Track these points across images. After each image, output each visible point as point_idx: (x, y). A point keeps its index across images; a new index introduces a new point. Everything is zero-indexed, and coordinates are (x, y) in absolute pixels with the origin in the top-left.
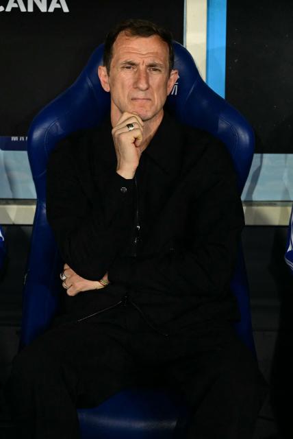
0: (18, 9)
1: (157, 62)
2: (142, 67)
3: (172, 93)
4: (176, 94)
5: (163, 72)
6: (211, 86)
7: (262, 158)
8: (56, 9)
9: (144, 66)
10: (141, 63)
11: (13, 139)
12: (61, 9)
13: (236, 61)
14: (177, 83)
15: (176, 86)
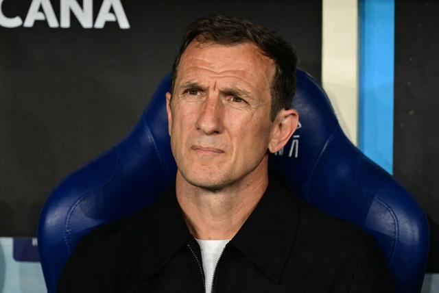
0: (45, 22)
1: (241, 86)
2: (214, 94)
3: (290, 154)
4: (296, 156)
5: (253, 106)
6: (368, 153)
8: (107, 23)
9: (216, 93)
10: (211, 87)
11: (35, 242)
12: (116, 23)
13: (411, 113)
14: (298, 136)
15: (297, 141)
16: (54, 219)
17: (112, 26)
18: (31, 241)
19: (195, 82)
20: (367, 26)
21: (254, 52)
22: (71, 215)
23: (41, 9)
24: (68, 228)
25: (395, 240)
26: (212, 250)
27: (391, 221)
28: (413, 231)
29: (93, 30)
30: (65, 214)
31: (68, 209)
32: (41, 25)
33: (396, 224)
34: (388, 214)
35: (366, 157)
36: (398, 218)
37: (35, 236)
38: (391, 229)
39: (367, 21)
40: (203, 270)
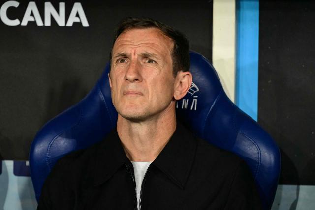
0: (35, 22)
2: (134, 58)
3: (192, 109)
4: (196, 109)
5: (160, 65)
6: (242, 107)
7: (298, 190)
8: (75, 23)
9: (136, 57)
10: (133, 53)
11: (27, 163)
12: (80, 23)
13: (269, 82)
14: (197, 97)
15: (196, 100)
16: (40, 149)
17: (77, 25)
18: (25, 163)
19: (122, 53)
20: (242, 26)
21: (159, 33)
22: (51, 146)
23: (32, 14)
24: (49, 155)
25: (258, 163)
26: (141, 168)
27: (256, 151)
28: (270, 158)
29: (66, 27)
30: (47, 145)
31: (49, 142)
32: (32, 24)
33: (259, 153)
34: (254, 146)
35: (240, 110)
36: (261, 149)
37: (27, 160)
38: (256, 156)
39: (241, 23)
40: (135, 181)
